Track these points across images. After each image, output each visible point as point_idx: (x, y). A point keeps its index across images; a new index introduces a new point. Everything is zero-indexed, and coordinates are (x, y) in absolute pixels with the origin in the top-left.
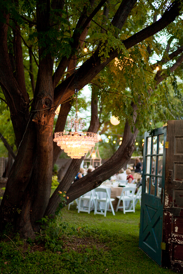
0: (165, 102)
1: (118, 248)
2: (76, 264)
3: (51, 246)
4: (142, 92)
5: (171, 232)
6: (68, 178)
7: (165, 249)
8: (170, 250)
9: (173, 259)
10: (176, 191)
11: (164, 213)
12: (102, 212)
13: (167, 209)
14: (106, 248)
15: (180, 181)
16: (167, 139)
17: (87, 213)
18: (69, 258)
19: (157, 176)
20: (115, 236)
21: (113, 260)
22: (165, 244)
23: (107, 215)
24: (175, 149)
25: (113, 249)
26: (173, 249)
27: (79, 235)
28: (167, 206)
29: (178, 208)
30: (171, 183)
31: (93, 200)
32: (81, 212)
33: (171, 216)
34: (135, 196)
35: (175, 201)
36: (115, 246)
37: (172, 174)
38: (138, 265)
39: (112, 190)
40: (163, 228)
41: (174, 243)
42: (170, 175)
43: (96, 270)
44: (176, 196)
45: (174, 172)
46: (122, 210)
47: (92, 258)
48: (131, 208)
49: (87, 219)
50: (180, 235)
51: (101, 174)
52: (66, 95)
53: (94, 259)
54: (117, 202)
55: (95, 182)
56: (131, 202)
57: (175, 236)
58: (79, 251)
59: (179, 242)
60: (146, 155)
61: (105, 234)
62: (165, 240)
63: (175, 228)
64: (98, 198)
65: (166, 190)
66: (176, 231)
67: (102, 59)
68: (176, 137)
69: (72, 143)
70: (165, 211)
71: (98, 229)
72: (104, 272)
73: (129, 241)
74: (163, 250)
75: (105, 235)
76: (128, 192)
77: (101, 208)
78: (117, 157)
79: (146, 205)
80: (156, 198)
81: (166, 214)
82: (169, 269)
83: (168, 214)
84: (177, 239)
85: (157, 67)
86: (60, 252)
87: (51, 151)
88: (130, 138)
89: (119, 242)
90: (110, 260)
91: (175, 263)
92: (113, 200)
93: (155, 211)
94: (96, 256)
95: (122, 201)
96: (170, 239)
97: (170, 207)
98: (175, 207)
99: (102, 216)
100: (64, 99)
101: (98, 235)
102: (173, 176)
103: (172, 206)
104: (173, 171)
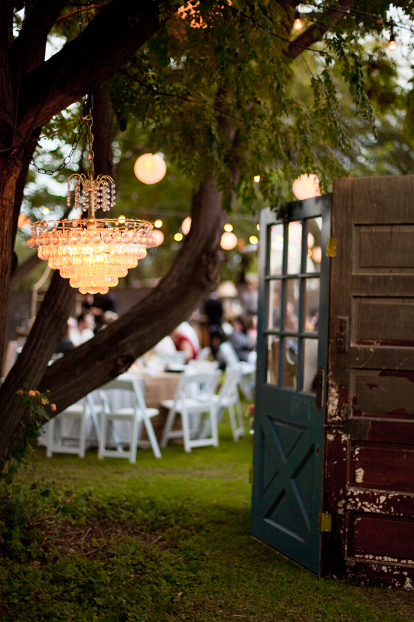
0: (330, 129)
1: (195, 542)
2: (97, 586)
3: (13, 546)
4: (256, 96)
5: (346, 484)
6: (37, 352)
7: (330, 530)
8: (344, 531)
9: (351, 554)
10: (359, 373)
11: (326, 436)
12: (120, 450)
13: (333, 423)
14: (161, 544)
15: (369, 346)
16: (331, 230)
17: (76, 456)
18: (71, 573)
19: (302, 334)
20: (180, 513)
21: (189, 571)
22: (330, 515)
23: (138, 458)
24: (354, 258)
25: (182, 543)
26: (352, 528)
27: (74, 517)
28: (335, 416)
29: (363, 418)
30: (345, 352)
31: (91, 418)
32: (57, 455)
33: (345, 441)
34: (215, 398)
35: (355, 400)
36: (186, 537)
37: (347, 329)
38: (259, 576)
39: (149, 383)
40: (325, 474)
41: (352, 511)
42: (341, 329)
43: (151, 598)
44: (358, 388)
45: (354, 321)
46: (178, 442)
47: (132, 570)
48: (205, 433)
49: (82, 473)
50: (368, 491)
51: (132, 336)
52: (48, 109)
53: (136, 572)
54: (164, 419)
55: (117, 360)
56: (204, 416)
57: (355, 494)
58: (88, 556)
59: (366, 507)
60: (268, 277)
61: (149, 507)
62: (329, 506)
63: (355, 473)
64: (107, 411)
65: (330, 374)
66: (359, 479)
67: (162, 8)
68: (356, 225)
69: (87, 249)
70: (328, 430)
71: (125, 496)
72: (174, 600)
73: (220, 522)
74: (325, 532)
75: (148, 510)
76: (194, 387)
77: (117, 439)
78: (174, 285)
79: (270, 418)
80: (302, 396)
81: (331, 437)
82: (341, 579)
83: (338, 437)
84: (361, 501)
85: (298, 20)
86: (39, 563)
87: (6, 273)
88: (210, 225)
89: (196, 525)
90: (181, 572)
91: (356, 563)
92: (154, 412)
93: (301, 431)
94: (142, 565)
95: (178, 416)
96: (343, 501)
97: (342, 417)
98: (356, 418)
99: (124, 461)
100: (42, 119)
101: (131, 514)
102: (350, 332)
103: (347, 415)
104: (350, 319)
